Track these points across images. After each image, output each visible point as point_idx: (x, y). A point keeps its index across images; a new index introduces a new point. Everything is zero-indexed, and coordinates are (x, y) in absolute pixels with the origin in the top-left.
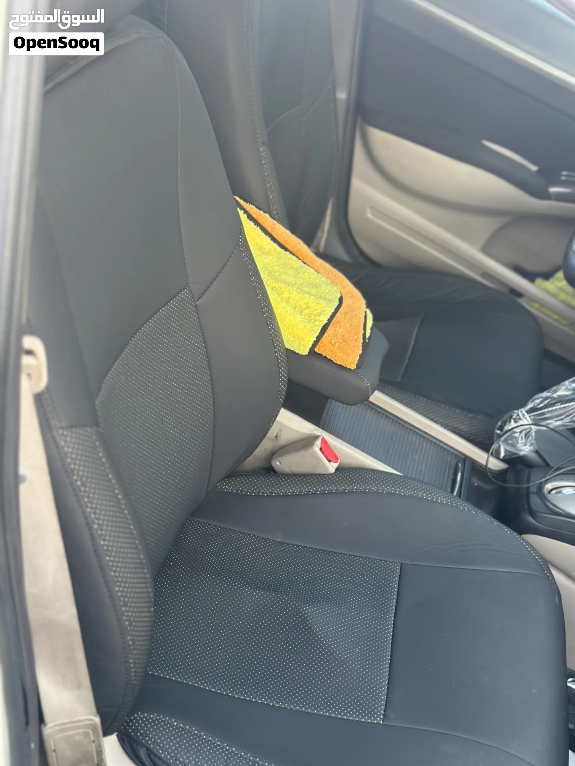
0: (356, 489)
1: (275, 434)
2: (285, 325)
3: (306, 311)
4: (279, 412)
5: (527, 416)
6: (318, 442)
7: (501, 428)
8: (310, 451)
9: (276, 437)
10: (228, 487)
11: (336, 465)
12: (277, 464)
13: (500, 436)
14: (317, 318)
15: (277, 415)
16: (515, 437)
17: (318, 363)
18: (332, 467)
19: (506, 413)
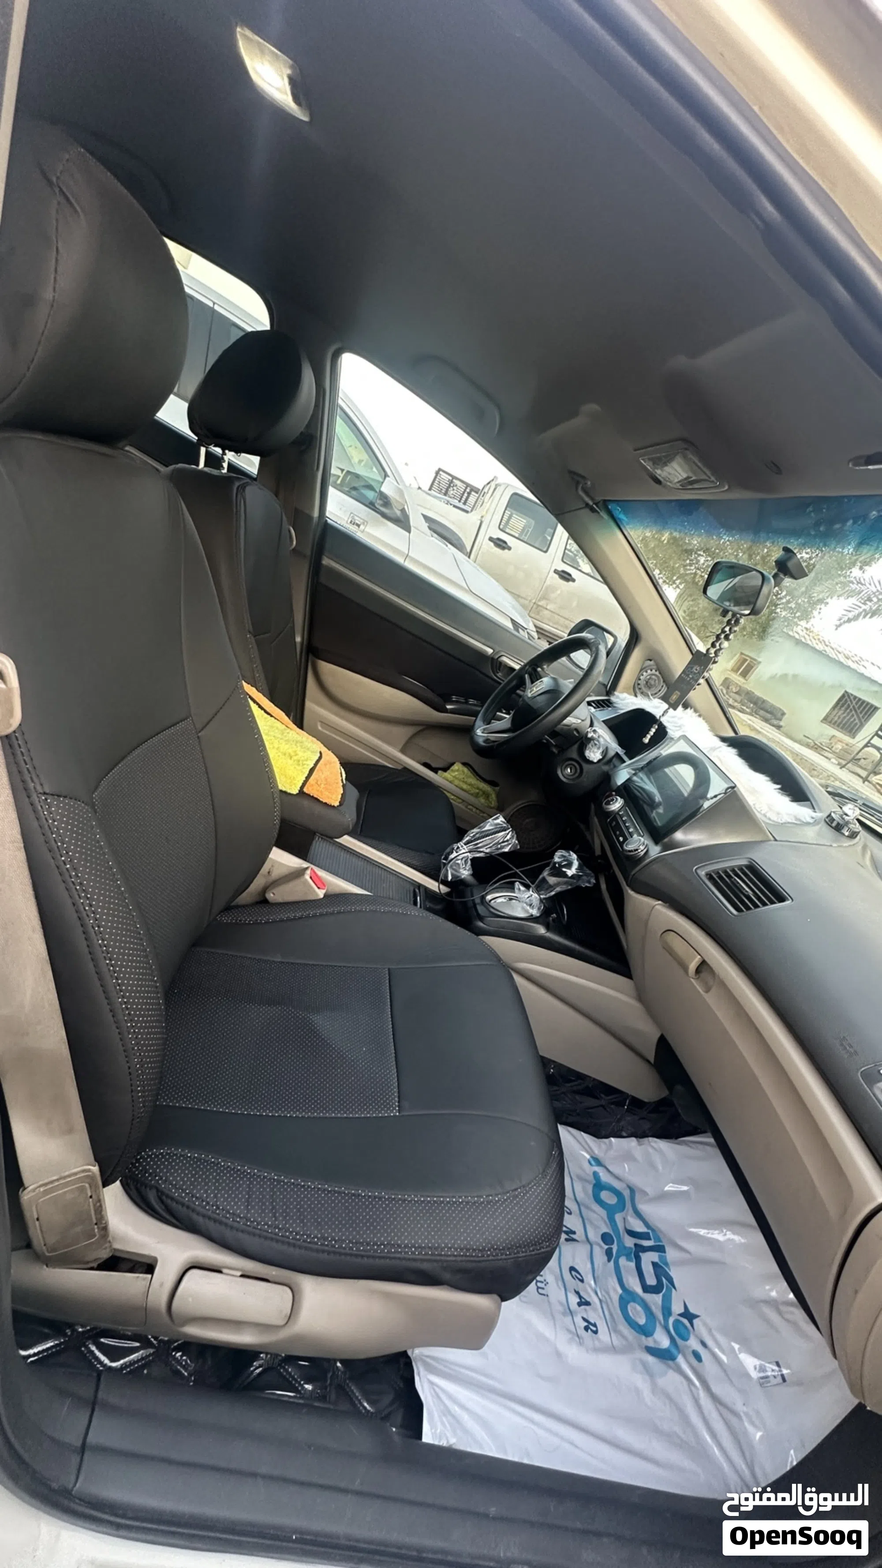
0: (342, 911)
1: (267, 870)
2: (278, 767)
3: (295, 758)
4: (271, 849)
5: (465, 847)
6: (308, 872)
7: (446, 858)
8: (302, 879)
9: (269, 872)
10: (226, 919)
11: (324, 891)
12: (270, 896)
13: (445, 864)
14: (305, 762)
15: (269, 853)
16: (458, 864)
17: (306, 803)
18: (321, 893)
19: (449, 846)
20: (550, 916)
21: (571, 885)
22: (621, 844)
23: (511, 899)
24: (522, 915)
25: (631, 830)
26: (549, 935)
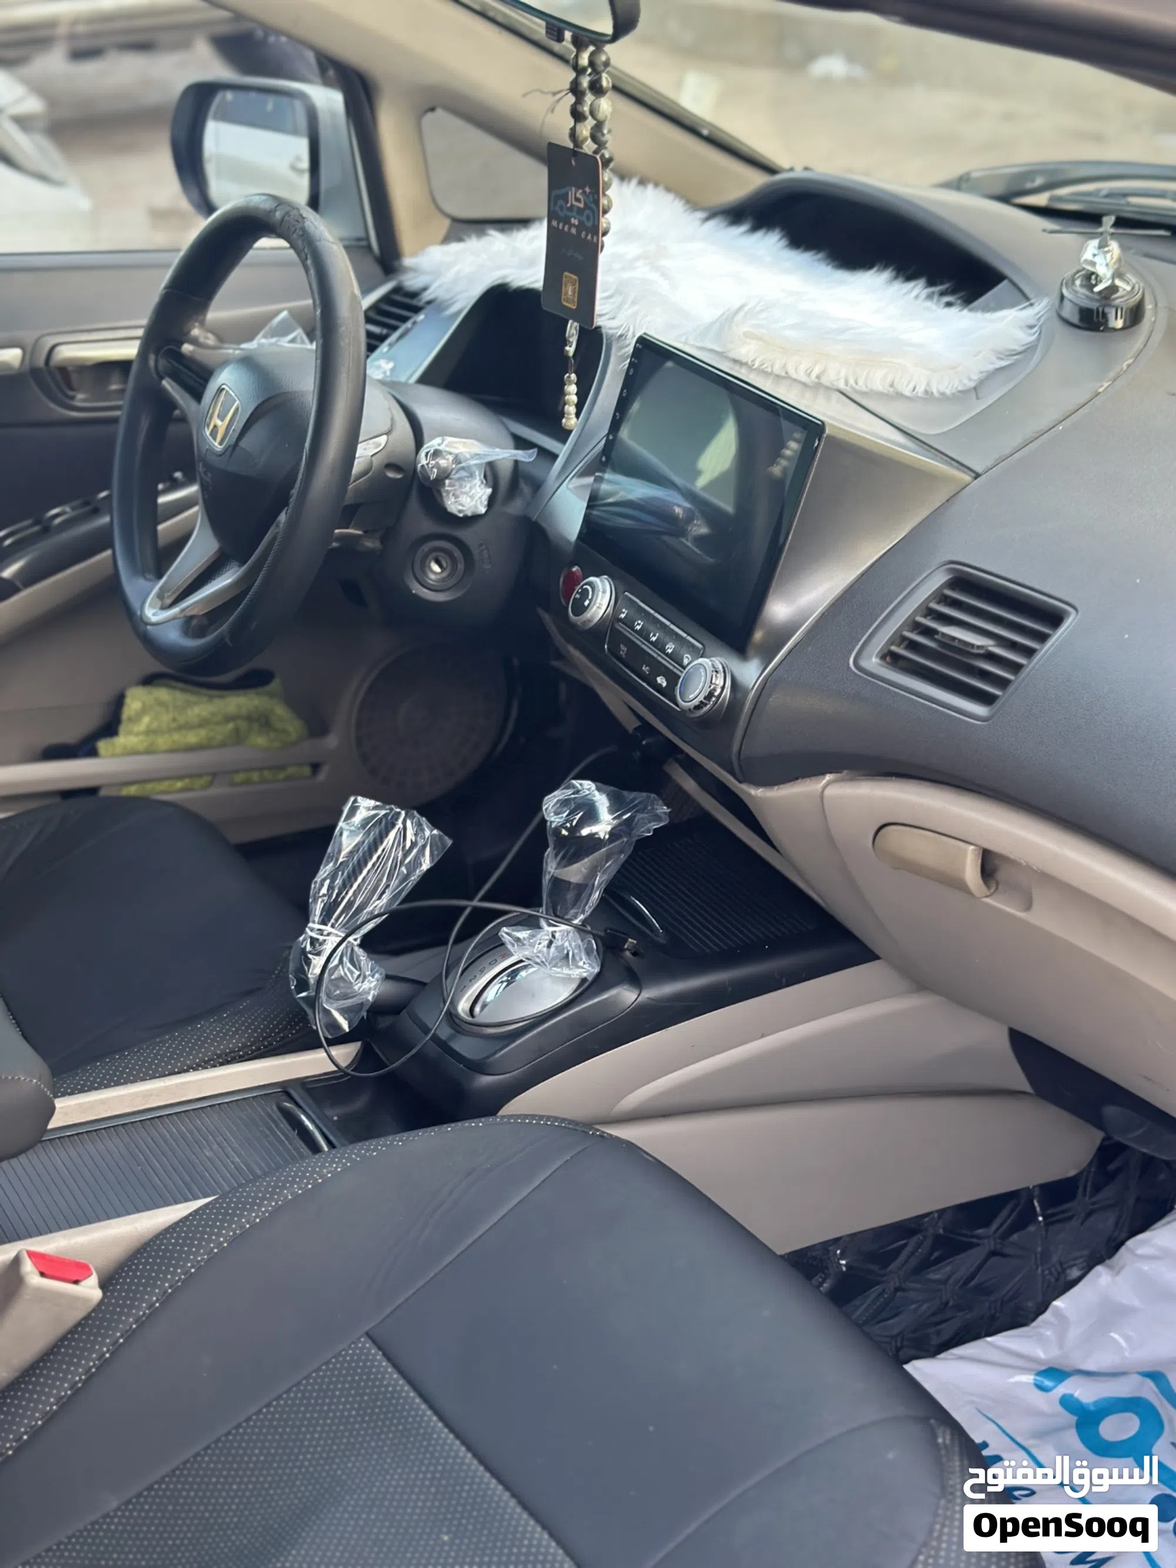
0: (170, 1287)
5: (328, 928)
6: (28, 1267)
7: (303, 985)
8: (26, 1296)
11: (93, 1280)
13: (312, 1002)
16: (340, 978)
18: (90, 1291)
20: (623, 950)
21: (621, 852)
22: (669, 692)
23: (514, 974)
24: (564, 993)
25: (670, 648)
26: (651, 993)
